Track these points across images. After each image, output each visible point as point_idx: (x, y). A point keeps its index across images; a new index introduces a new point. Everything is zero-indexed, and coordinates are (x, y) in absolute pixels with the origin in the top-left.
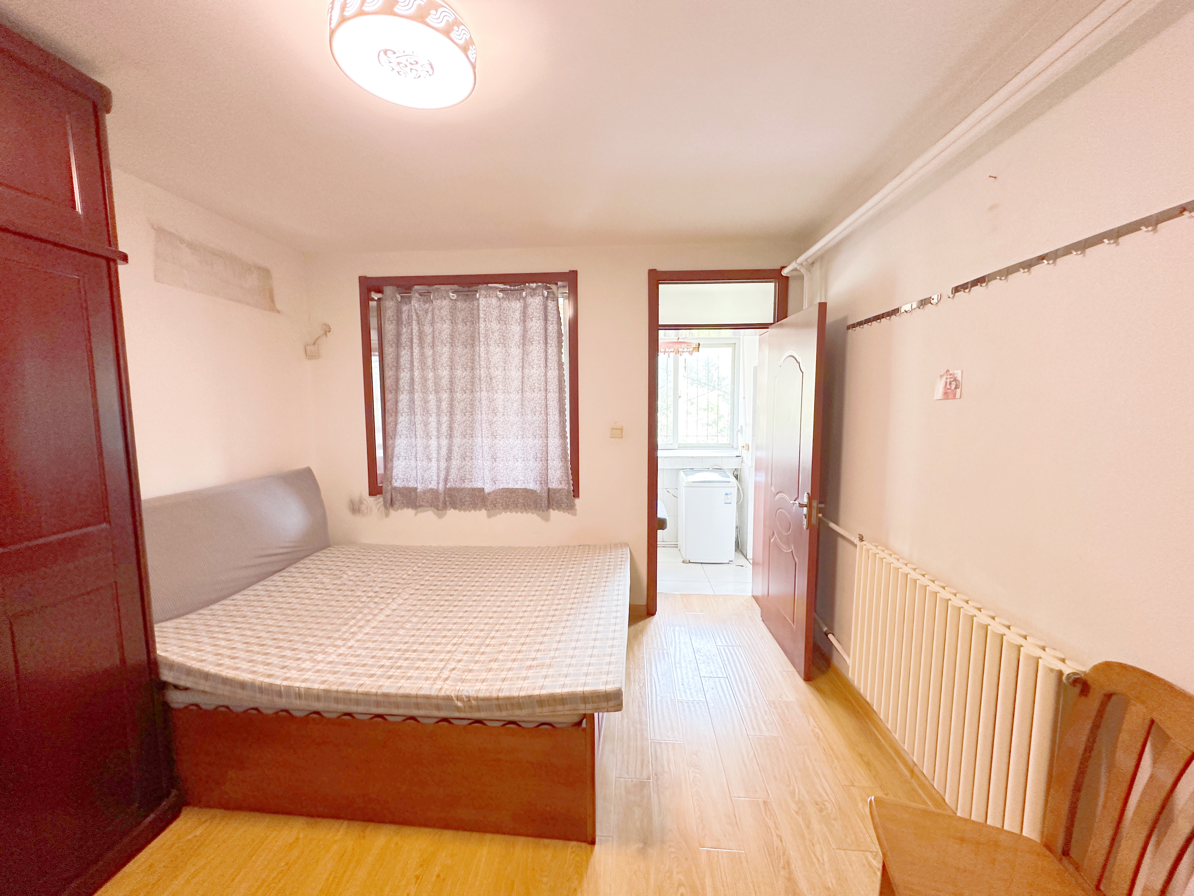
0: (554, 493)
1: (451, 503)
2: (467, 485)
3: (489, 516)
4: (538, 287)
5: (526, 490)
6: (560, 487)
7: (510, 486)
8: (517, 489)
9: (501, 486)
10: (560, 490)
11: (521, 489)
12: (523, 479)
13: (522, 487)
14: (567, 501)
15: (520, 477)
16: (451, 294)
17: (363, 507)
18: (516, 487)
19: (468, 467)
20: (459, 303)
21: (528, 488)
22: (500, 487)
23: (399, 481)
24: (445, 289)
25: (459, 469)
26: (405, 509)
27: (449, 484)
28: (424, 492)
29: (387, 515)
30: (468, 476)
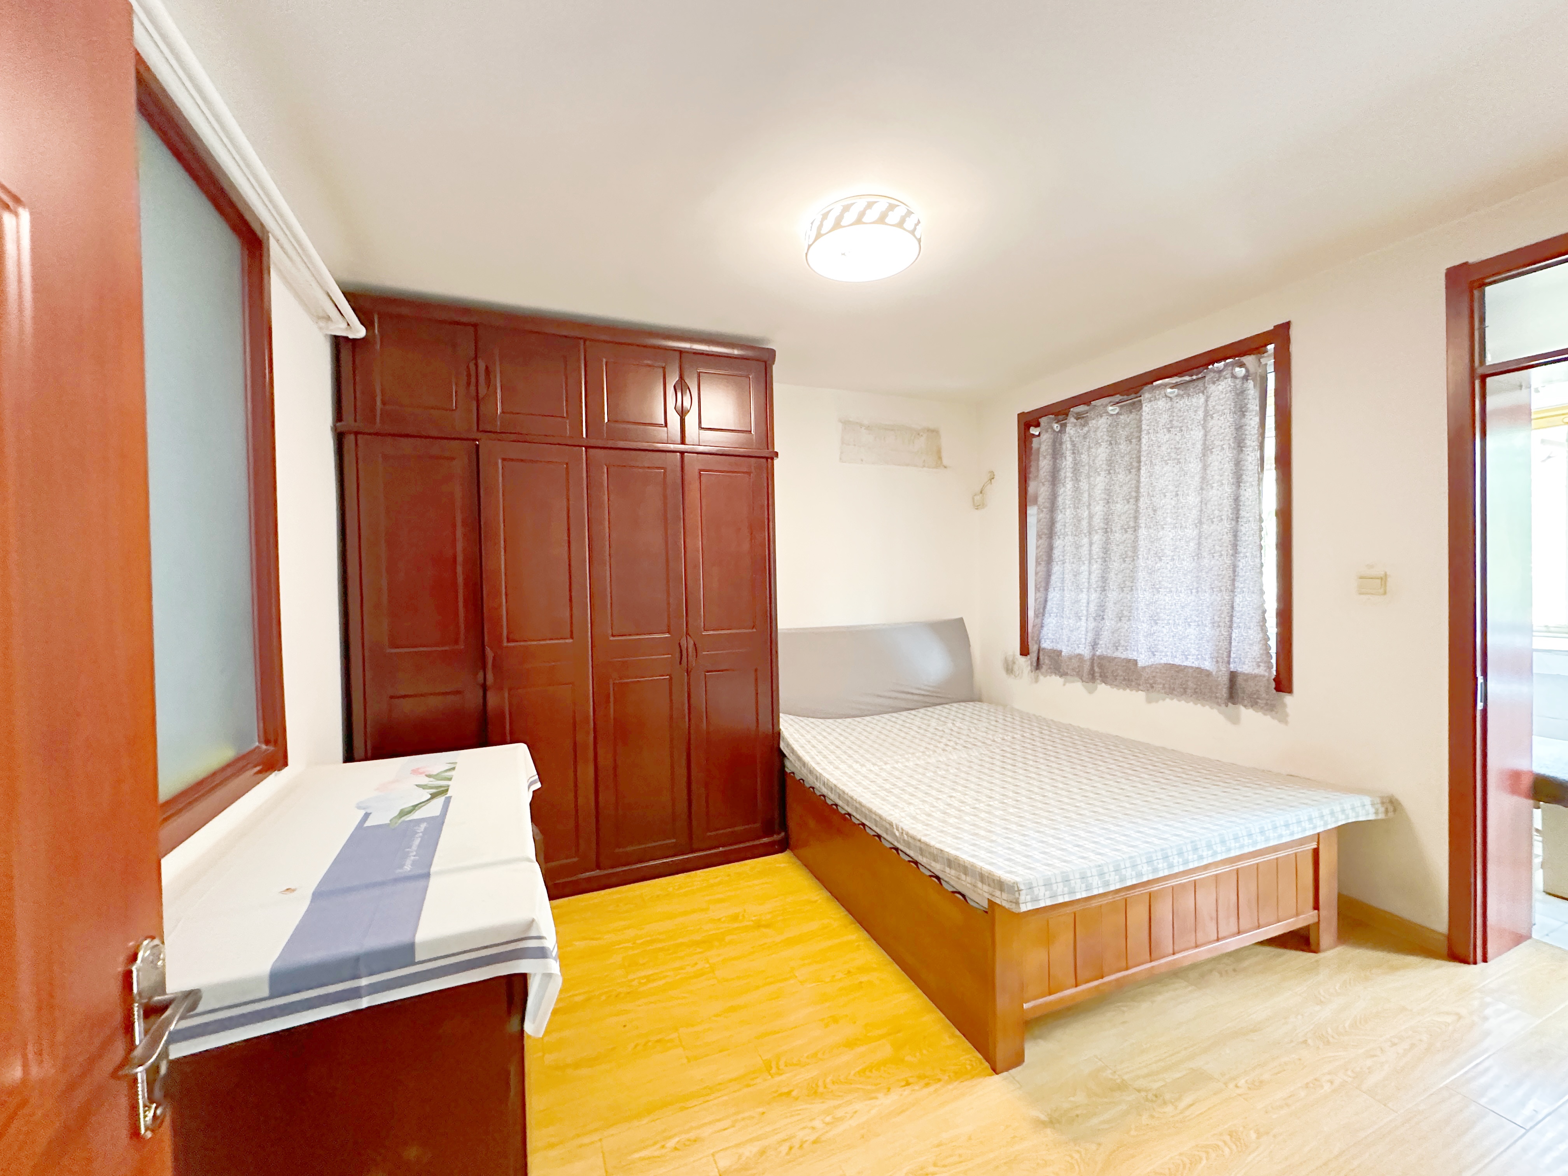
0: (1246, 680)
1: (1101, 676)
2: (1121, 654)
3: (1149, 701)
4: (1225, 366)
5: (1199, 670)
6: (1256, 671)
7: (1177, 662)
8: (1186, 667)
9: (1164, 661)
10: (1255, 676)
11: (1192, 667)
12: (1197, 653)
13: (1193, 665)
14: (1267, 697)
15: (1192, 650)
16: (1111, 408)
17: (1016, 667)
18: (1185, 664)
19: (1124, 630)
20: (1122, 417)
21: (1202, 666)
22: (1162, 662)
23: (1048, 642)
24: (1102, 405)
25: (1113, 633)
26: (1054, 676)
27: (1099, 651)
28: (1070, 658)
29: (1037, 680)
30: (1122, 642)
